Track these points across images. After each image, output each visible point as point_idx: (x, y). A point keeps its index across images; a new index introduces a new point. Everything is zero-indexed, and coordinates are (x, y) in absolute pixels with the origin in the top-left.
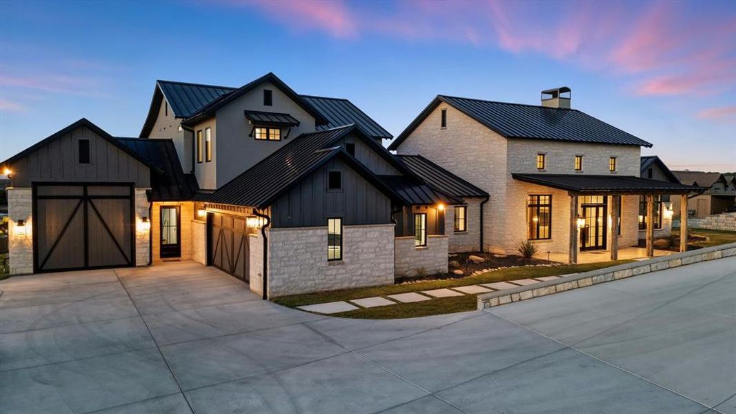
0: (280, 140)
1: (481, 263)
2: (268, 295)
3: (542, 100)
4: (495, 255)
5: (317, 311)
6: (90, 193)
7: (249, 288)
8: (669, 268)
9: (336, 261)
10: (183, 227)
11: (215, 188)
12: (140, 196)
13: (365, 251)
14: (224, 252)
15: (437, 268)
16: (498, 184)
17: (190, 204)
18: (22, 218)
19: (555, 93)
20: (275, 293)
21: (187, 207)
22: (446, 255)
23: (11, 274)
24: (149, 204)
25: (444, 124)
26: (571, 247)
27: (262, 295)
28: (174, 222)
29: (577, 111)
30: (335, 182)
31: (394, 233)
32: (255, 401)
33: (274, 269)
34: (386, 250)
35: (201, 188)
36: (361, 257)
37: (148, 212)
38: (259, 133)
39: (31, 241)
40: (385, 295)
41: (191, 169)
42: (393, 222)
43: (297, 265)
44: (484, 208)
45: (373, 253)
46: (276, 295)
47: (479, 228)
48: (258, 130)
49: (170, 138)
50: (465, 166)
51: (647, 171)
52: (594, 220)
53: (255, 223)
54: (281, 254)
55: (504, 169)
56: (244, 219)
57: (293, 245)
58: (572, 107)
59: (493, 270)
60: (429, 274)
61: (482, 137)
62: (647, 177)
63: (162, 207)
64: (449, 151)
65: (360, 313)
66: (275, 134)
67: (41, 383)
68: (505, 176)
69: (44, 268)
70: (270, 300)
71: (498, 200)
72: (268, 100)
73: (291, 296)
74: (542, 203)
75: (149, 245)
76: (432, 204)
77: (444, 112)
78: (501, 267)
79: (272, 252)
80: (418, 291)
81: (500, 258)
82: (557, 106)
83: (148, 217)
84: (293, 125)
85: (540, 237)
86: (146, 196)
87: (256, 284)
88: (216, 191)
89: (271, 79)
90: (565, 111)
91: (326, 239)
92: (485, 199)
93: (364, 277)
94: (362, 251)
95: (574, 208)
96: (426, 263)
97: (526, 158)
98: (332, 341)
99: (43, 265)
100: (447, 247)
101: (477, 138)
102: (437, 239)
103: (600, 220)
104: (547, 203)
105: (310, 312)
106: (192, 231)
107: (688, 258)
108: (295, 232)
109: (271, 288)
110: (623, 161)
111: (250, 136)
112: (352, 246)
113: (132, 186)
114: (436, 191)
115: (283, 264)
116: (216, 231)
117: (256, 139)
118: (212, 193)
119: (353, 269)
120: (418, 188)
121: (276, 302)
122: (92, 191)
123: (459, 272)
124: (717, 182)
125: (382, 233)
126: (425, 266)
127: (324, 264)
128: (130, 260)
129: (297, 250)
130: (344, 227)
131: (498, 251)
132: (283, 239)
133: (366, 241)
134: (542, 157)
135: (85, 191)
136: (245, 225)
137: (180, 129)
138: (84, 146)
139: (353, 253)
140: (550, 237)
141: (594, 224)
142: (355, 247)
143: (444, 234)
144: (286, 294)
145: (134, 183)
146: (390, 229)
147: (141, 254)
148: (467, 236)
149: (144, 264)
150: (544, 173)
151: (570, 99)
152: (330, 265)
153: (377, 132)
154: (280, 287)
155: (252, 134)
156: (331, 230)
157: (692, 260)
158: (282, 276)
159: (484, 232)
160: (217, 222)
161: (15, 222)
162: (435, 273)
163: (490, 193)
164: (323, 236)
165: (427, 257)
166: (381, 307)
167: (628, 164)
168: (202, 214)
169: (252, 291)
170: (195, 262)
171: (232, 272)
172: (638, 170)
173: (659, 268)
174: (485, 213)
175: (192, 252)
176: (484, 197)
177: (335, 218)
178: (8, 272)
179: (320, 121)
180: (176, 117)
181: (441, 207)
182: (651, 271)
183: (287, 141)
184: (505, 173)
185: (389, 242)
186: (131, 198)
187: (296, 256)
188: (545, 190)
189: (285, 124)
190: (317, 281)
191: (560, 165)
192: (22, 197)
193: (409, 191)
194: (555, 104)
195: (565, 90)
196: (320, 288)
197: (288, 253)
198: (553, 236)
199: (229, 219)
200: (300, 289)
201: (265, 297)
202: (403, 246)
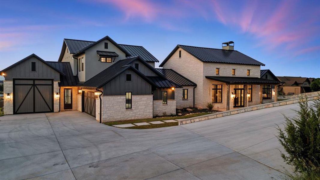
0: (111, 62)
1: (191, 111)
2: (102, 121)
3: (223, 47)
4: (198, 109)
5: (119, 127)
6: (35, 83)
7: (96, 119)
8: (252, 110)
9: (129, 109)
10: (73, 97)
11: (85, 81)
12: (56, 84)
13: (141, 105)
14: (88, 106)
15: (172, 113)
16: (200, 80)
17: (76, 88)
18: (9, 92)
19: (227, 44)
20: (104, 121)
21: (75, 88)
22: (175, 107)
23: (4, 114)
24: (59, 87)
25: (180, 56)
26: (227, 105)
27: (100, 121)
28: (70, 95)
29: (237, 51)
30: (129, 78)
31: (153, 98)
32: (87, 152)
33: (104, 111)
34: (150, 105)
35: (80, 81)
36: (139, 107)
37: (59, 91)
38: (103, 60)
39: (13, 101)
40: (147, 122)
41: (77, 74)
42: (152, 94)
43: (113, 110)
44: (195, 90)
45: (144, 106)
46: (105, 121)
47: (193, 98)
48: (102, 59)
49: (69, 62)
50: (188, 73)
51: (265, 75)
52: (240, 95)
53: (97, 94)
54: (107, 105)
55: (202, 74)
56: (94, 93)
57: (112, 102)
58: (235, 50)
59: (194, 114)
60: (168, 115)
61: (194, 61)
62: (265, 78)
63: (65, 89)
64: (182, 67)
65: (135, 127)
66: (109, 60)
67: (12, 147)
68: (202, 77)
69: (18, 112)
70: (103, 123)
71: (200, 87)
72: (106, 47)
73: (111, 122)
74: (218, 88)
75: (59, 104)
76: (170, 88)
77: (180, 52)
78: (198, 112)
79: (103, 105)
80: (161, 121)
81: (199, 110)
82: (228, 49)
83: (59, 93)
84: (115, 56)
85: (218, 102)
86: (58, 84)
87: (98, 118)
88: (85, 82)
89: (107, 38)
90: (231, 51)
91: (125, 100)
92: (195, 86)
93: (141, 115)
94: (140, 105)
95: (228, 90)
96: (167, 110)
97: (211, 70)
98: (121, 136)
99: (17, 111)
100: (175, 104)
101: (192, 62)
102: (172, 101)
103: (242, 95)
104: (221, 88)
105: (117, 127)
106: (77, 98)
107: (259, 107)
108: (113, 97)
109: (103, 119)
110: (253, 71)
111: (99, 61)
112: (136, 103)
113: (52, 80)
114: (171, 83)
115: (107, 109)
116: (85, 98)
117: (101, 62)
118: (83, 83)
119: (136, 112)
120: (164, 81)
121: (104, 124)
122: (37, 82)
123: (180, 114)
124: (305, 81)
125: (148, 98)
126: (166, 112)
127: (125, 110)
128: (51, 109)
129: (113, 104)
130: (132, 96)
131: (200, 107)
132: (107, 100)
133: (141, 101)
134: (218, 69)
135: (34, 82)
136: (94, 94)
137: (73, 58)
138: (34, 64)
139: (136, 106)
140: (222, 102)
141: (239, 97)
142: (136, 104)
143: (174, 99)
144: (109, 121)
145: (53, 79)
146: (151, 97)
147: (56, 107)
148: (188, 101)
149: (57, 111)
150: (219, 76)
151: (233, 46)
152: (126, 110)
153: (153, 59)
154: (107, 118)
155: (100, 60)
156: (127, 97)
157: (261, 107)
158: (107, 114)
159: (195, 100)
160: (86, 95)
161: (6, 94)
162: (170, 114)
163: (197, 84)
164: (124, 99)
165: (167, 108)
166: (144, 125)
167: (255, 73)
168: (80, 91)
169: (97, 120)
170: (78, 111)
171: (91, 114)
172: (260, 75)
173: (248, 110)
174: (195, 92)
175: (77, 107)
176: (195, 85)
177: (129, 92)
178: (3, 114)
179: (127, 55)
180: (71, 53)
181: (173, 89)
182: (245, 112)
183: (114, 63)
184: (203, 76)
185: (150, 102)
186: (52, 85)
187: (113, 107)
188: (220, 83)
189: (113, 56)
190: (121, 117)
191: (225, 73)
192: (9, 84)
193: (160, 82)
194: (227, 48)
195: (232, 42)
196: (122, 119)
197: (109, 106)
198: (223, 101)
199: (90, 93)
200: (115, 119)
201: (101, 122)
202: (157, 104)
